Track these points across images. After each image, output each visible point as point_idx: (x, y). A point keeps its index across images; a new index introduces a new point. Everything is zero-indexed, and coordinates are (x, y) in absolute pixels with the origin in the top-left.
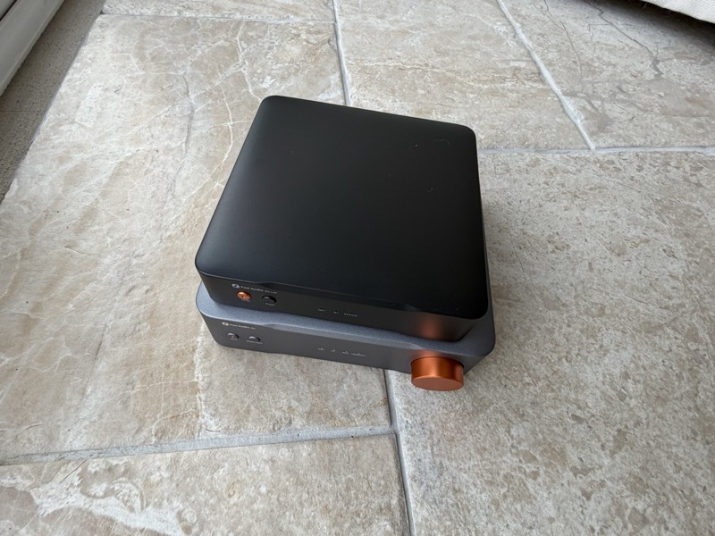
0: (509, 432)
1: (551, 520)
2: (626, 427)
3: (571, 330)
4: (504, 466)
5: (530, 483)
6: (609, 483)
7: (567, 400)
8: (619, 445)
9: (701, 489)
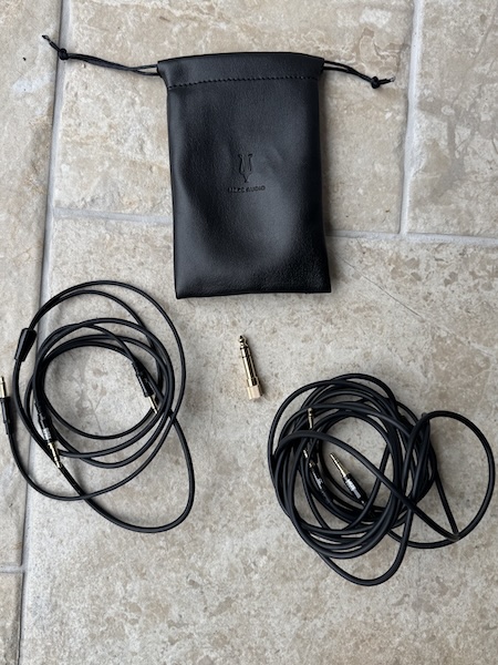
0: (125, 586)
1: (134, 654)
2: (237, 597)
3: (231, 499)
4: (110, 611)
5: (127, 627)
6: (196, 636)
7: (192, 567)
8: (221, 609)
9: (273, 651)
